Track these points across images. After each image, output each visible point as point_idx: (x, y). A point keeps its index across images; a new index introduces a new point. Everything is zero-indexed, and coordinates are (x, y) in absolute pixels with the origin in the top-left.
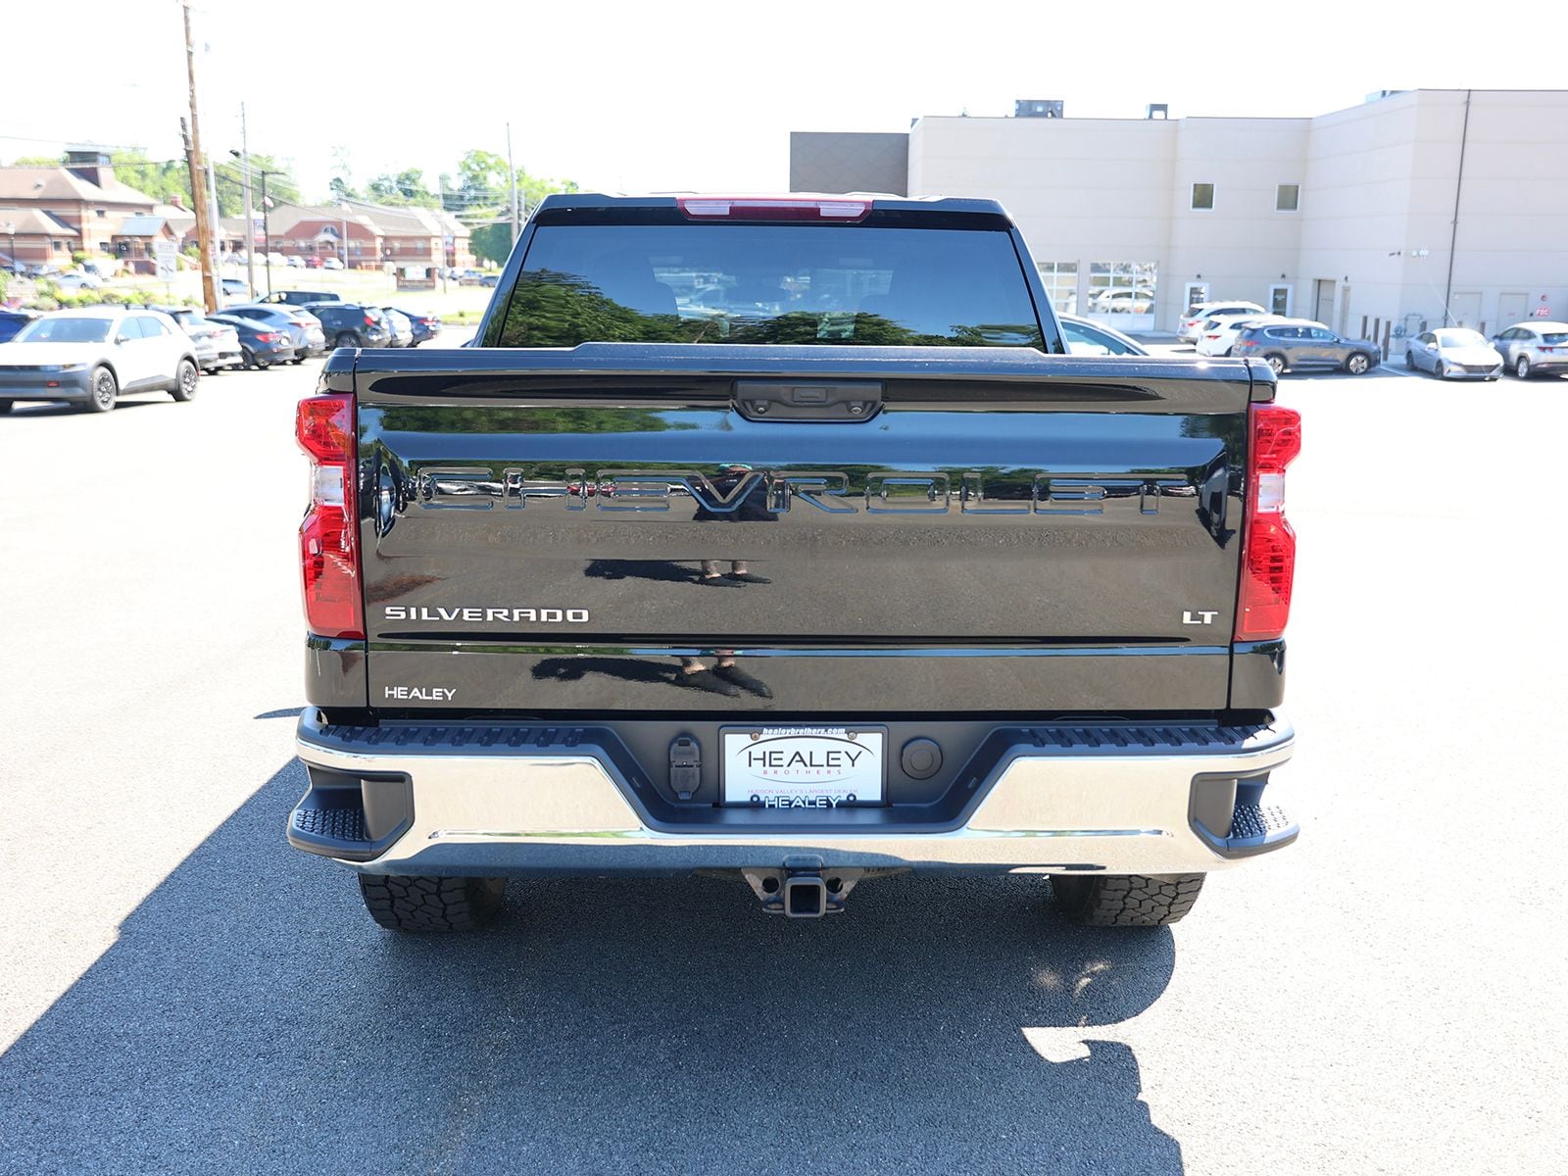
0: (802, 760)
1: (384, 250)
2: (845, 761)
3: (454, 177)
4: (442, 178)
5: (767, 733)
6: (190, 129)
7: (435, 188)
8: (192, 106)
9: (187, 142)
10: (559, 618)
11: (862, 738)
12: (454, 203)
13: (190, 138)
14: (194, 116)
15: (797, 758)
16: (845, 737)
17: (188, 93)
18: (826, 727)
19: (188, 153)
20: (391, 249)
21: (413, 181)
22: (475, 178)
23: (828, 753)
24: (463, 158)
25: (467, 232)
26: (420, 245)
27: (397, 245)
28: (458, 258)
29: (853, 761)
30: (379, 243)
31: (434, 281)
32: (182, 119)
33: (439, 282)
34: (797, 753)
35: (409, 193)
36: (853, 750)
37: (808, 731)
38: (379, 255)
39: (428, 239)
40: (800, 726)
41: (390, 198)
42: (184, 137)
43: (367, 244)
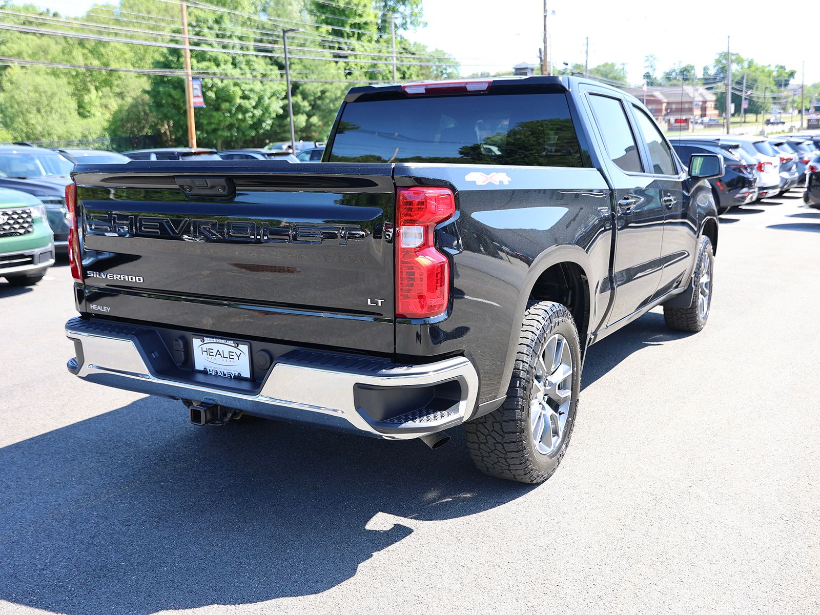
0: (220, 354)
1: (667, 109)
2: (235, 357)
3: (711, 67)
4: (705, 69)
5: (207, 340)
6: (543, 54)
7: (699, 74)
8: (545, 42)
9: (541, 60)
10: (134, 280)
11: (240, 346)
12: (709, 82)
13: (543, 59)
14: (545, 47)
15: (218, 353)
16: (233, 345)
17: (543, 34)
18: (227, 339)
19: (542, 65)
20: (671, 109)
21: (689, 71)
22: (723, 68)
23: (229, 352)
24: (717, 57)
25: (714, 98)
26: (687, 106)
27: (674, 106)
28: (708, 112)
29: (238, 357)
30: (664, 106)
31: (688, 125)
32: (540, 49)
33: (691, 126)
34: (218, 351)
35: (685, 79)
36: (238, 352)
37: (220, 341)
38: (664, 112)
39: (691, 103)
40: (218, 338)
41: (675, 82)
42: (541, 58)
43: (658, 107)
